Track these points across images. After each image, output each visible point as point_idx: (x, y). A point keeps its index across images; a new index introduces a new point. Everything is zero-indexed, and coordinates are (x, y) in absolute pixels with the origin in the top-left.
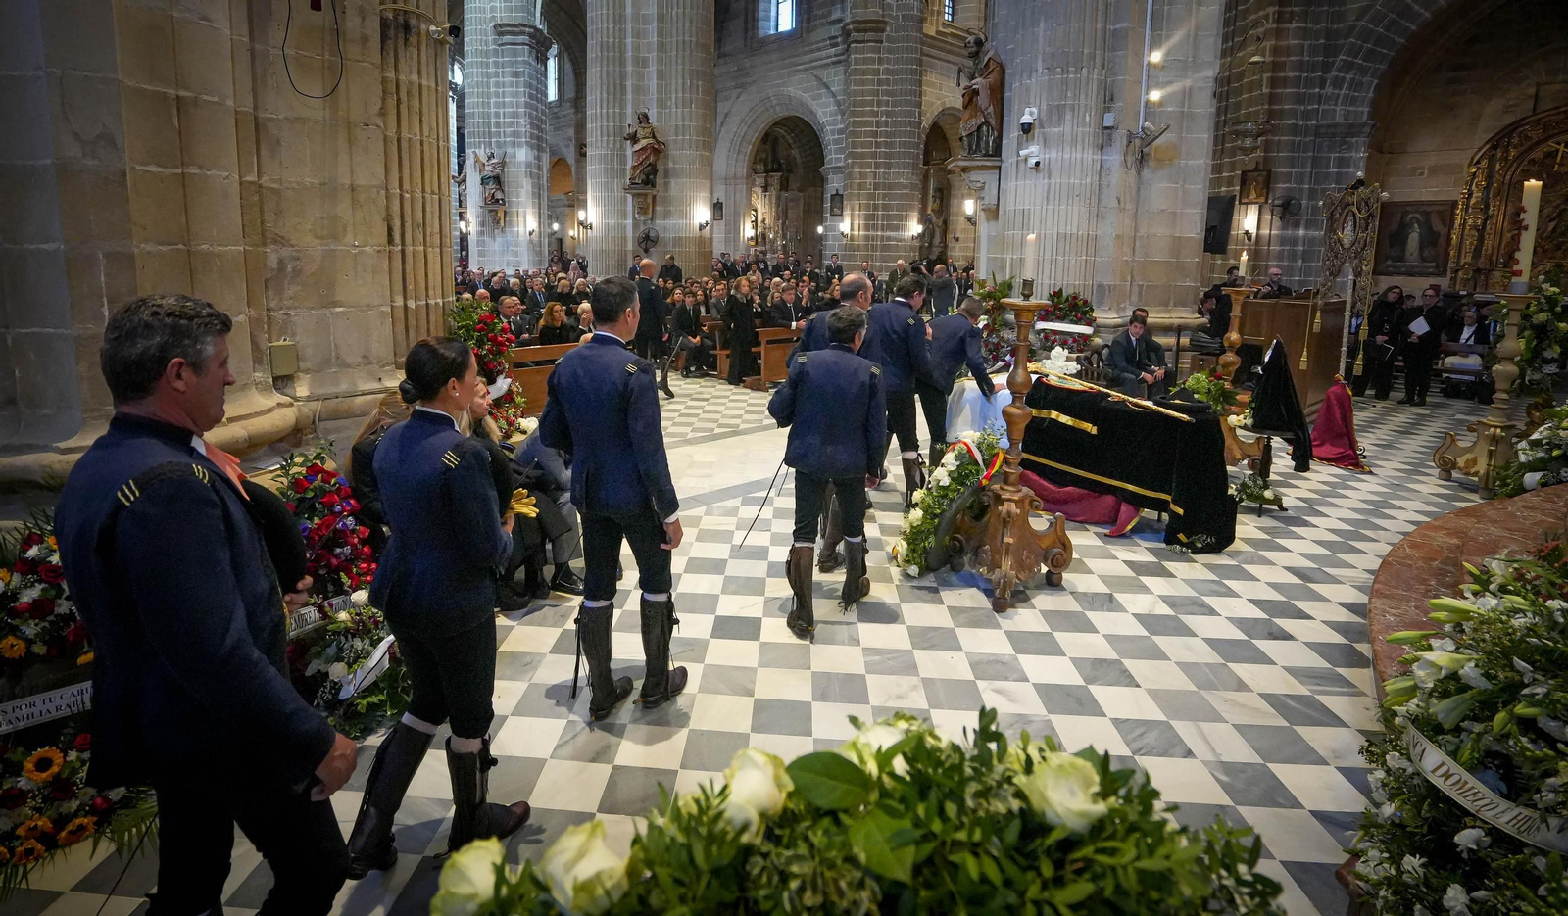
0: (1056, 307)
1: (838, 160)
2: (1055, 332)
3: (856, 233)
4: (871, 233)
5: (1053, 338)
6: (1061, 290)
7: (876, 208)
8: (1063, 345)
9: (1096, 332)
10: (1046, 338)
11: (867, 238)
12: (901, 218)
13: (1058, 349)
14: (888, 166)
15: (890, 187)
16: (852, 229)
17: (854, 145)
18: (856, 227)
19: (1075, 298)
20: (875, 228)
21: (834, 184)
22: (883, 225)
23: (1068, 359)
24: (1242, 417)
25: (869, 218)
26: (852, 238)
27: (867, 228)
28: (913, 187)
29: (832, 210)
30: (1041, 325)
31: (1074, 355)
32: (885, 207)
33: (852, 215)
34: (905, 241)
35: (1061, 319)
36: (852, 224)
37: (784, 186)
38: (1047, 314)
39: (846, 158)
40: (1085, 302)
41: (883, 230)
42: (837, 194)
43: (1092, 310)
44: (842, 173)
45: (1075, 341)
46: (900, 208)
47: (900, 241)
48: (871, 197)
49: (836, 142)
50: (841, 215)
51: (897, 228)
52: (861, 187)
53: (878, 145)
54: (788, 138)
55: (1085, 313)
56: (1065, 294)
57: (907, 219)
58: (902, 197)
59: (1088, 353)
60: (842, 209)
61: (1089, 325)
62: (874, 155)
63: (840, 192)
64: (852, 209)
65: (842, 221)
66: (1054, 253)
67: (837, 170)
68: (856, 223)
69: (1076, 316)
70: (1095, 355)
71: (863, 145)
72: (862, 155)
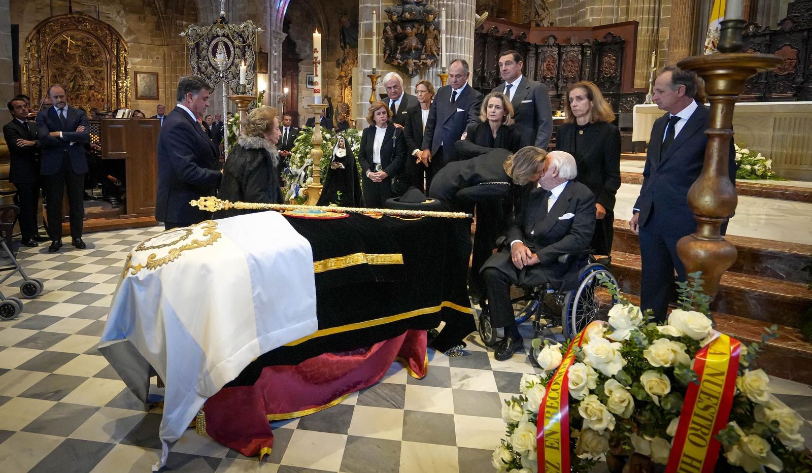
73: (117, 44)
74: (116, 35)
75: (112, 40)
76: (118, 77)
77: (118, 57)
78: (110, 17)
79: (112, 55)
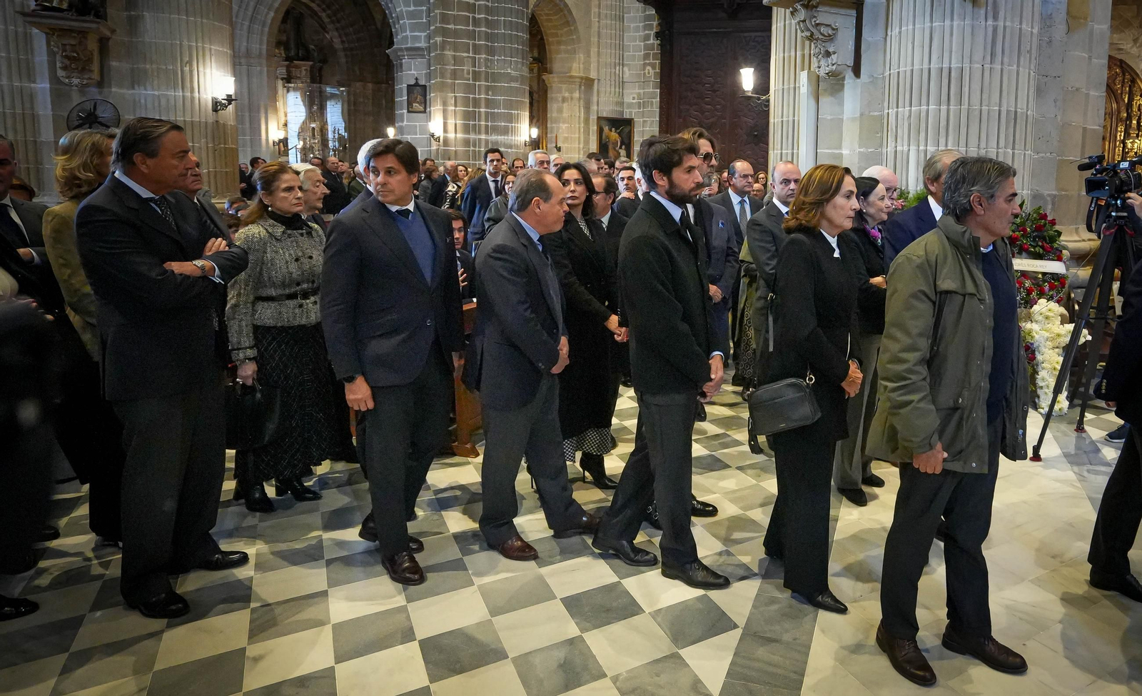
1: (416, 39)
3: (451, 135)
4: (472, 136)
7: (476, 103)
11: (467, 143)
12: (510, 118)
14: (491, 51)
15: (494, 77)
16: (445, 131)
17: (445, 19)
18: (451, 128)
20: (477, 130)
21: (411, 71)
22: (487, 126)
25: (468, 116)
26: (446, 142)
27: (466, 129)
28: (521, 79)
29: (410, 104)
32: (489, 103)
33: (445, 112)
34: (517, 147)
36: (445, 124)
37: (317, 78)
39: (429, 37)
41: (487, 133)
42: (417, 84)
44: (423, 56)
46: (510, 105)
47: (511, 147)
48: (470, 89)
49: (412, 15)
50: (425, 112)
51: (505, 131)
52: (455, 75)
53: (476, 22)
54: (323, 15)
57: (517, 119)
58: (510, 91)
60: (425, 103)
62: (472, 35)
63: (422, 82)
64: (445, 104)
65: (429, 119)
67: (415, 52)
68: (451, 122)
71: (456, 20)
72: (456, 34)
73: (1130, 87)
74: (1130, 74)
75: (1123, 82)
76: (1127, 135)
77: (1129, 105)
78: (1122, 49)
79: (1121, 103)
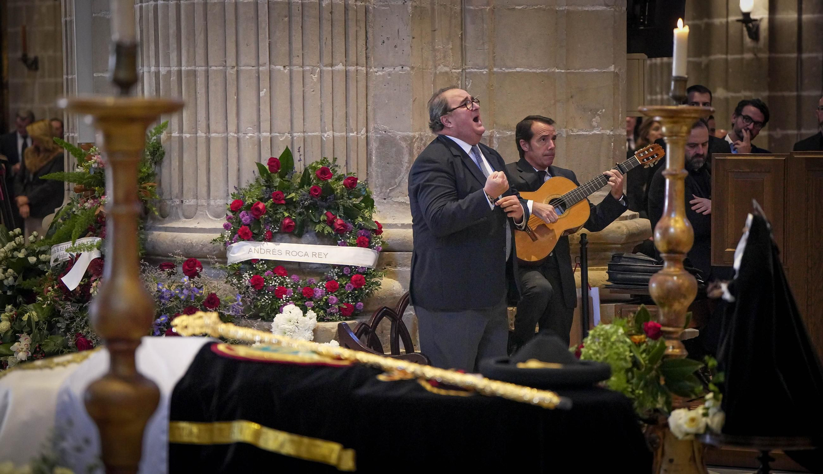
0: (280, 201)
2: (280, 268)
5: (275, 283)
6: (288, 154)
8: (304, 300)
9: (384, 263)
10: (258, 284)
13: (291, 311)
19: (325, 173)
23: (318, 336)
24: (700, 410)
30: (242, 252)
31: (333, 326)
35: (295, 232)
38: (256, 221)
40: (351, 182)
43: (369, 203)
45: (332, 287)
55: (351, 213)
56: (299, 167)
59: (367, 319)
61: (364, 242)
66: (264, 58)
69: (330, 223)
70: (386, 323)
